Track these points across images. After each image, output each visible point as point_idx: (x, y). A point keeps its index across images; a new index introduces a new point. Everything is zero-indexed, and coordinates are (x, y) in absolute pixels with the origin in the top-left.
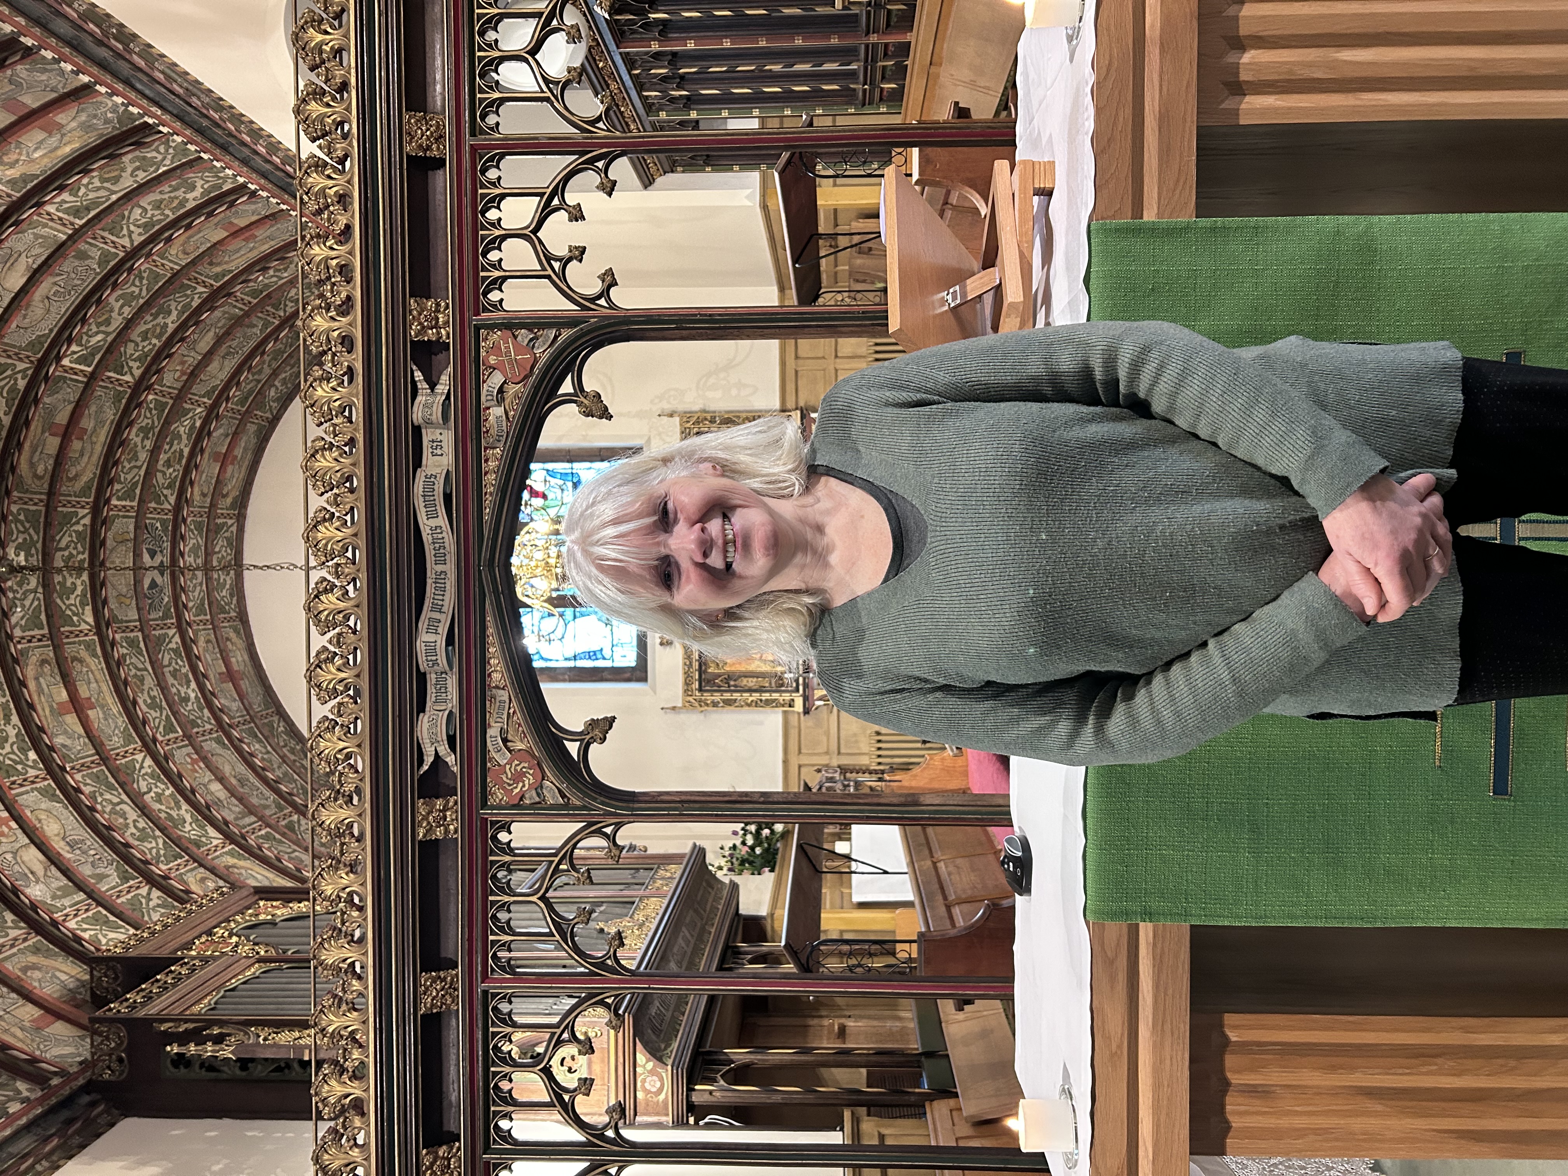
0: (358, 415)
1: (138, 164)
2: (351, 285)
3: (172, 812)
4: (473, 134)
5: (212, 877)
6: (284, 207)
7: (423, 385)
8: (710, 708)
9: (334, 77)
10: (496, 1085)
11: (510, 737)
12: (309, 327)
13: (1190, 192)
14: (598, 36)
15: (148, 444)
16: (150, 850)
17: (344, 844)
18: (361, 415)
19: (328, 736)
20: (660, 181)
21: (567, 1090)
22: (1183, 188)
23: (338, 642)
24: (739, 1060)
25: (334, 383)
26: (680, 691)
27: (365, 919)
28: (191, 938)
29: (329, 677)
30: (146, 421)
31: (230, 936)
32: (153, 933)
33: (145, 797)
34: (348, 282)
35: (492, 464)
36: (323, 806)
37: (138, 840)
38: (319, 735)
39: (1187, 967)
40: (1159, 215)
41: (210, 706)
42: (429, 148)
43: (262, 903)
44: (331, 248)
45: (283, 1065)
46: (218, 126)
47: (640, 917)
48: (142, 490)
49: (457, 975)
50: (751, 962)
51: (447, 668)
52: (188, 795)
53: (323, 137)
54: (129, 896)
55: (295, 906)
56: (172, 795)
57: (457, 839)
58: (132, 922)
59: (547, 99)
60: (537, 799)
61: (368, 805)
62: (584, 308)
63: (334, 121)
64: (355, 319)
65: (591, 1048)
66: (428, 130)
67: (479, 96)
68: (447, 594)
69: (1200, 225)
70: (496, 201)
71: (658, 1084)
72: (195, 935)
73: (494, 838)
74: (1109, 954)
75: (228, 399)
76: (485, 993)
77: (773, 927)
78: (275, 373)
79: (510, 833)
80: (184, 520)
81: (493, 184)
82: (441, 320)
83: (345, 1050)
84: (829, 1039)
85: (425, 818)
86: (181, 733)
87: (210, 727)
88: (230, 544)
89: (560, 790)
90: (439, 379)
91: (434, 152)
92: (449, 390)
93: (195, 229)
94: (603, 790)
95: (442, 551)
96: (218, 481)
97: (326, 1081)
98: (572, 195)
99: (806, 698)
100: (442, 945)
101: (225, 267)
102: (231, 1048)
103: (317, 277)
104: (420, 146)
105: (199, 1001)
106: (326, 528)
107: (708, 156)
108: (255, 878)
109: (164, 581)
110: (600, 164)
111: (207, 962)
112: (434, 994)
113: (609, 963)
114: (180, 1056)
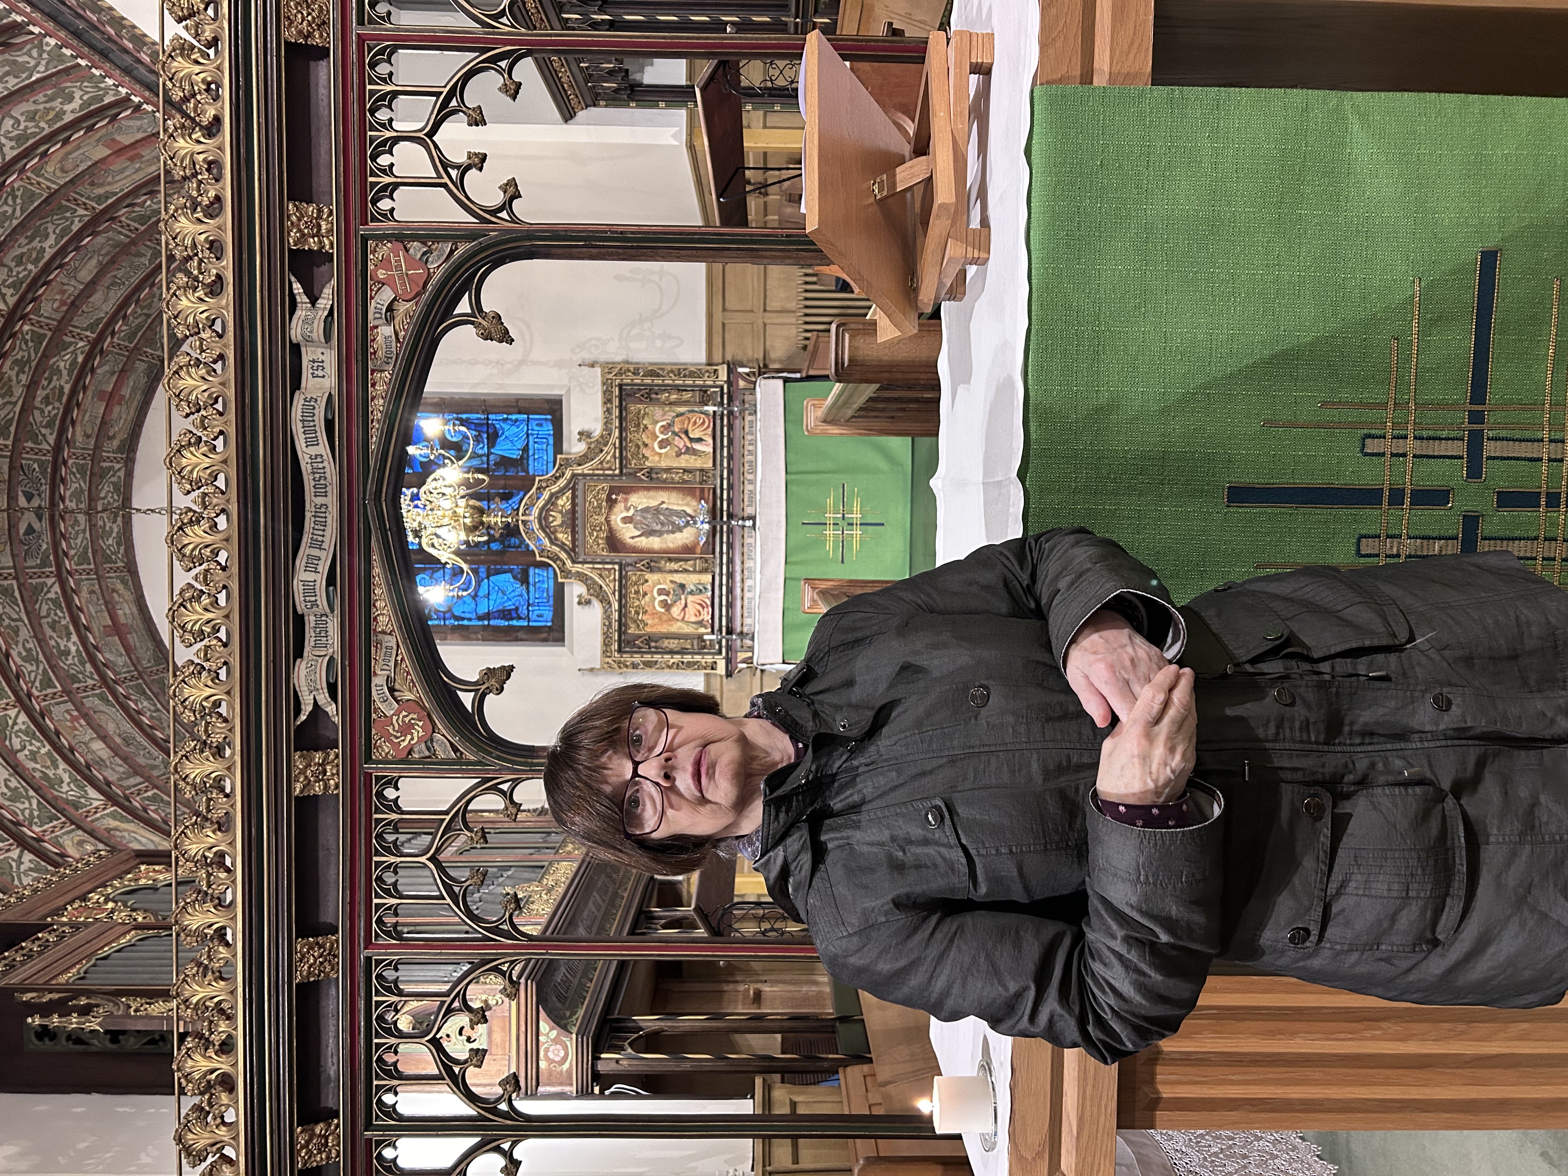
0: (227, 328)
1: (7, 68)
2: (221, 184)
3: (47, 771)
4: (361, 22)
5: (92, 840)
7: (302, 299)
8: (630, 670)
10: (380, 1058)
11: (397, 687)
12: (172, 229)
13: (1146, 55)
15: (23, 378)
16: (23, 811)
17: (211, 799)
18: (231, 328)
19: (193, 681)
20: (581, 115)
21: (457, 1062)
22: (1138, 51)
23: (205, 579)
24: (647, 1027)
25: (200, 293)
26: (599, 652)
27: (234, 882)
28: (62, 903)
29: (195, 617)
30: (21, 353)
31: (106, 902)
32: (20, 899)
33: (19, 755)
34: (217, 180)
35: (380, 388)
36: (187, 758)
37: (9, 800)
38: (184, 681)
40: (1111, 80)
41: (93, 660)
42: (310, 35)
43: (143, 867)
44: (199, 142)
45: (157, 1037)
46: (96, 28)
47: (549, 881)
48: (17, 428)
49: (337, 941)
50: (665, 927)
51: (328, 611)
52: (67, 755)
53: (190, 17)
56: (48, 753)
60: (427, 753)
61: (238, 758)
62: (483, 221)
64: (224, 222)
65: (484, 1017)
66: (309, 14)
68: (328, 529)
69: (1156, 94)
70: (388, 99)
71: (562, 1053)
72: (68, 900)
73: (380, 795)
76: (368, 959)
77: (688, 891)
79: (397, 789)
80: (65, 463)
81: (384, 80)
82: (324, 227)
83: (211, 1022)
84: (744, 1004)
85: (303, 772)
86: (59, 688)
87: (93, 682)
88: (117, 490)
89: (451, 744)
90: (321, 292)
91: (317, 41)
92: (332, 305)
93: (73, 145)
94: (499, 744)
95: (322, 482)
96: (103, 422)
97: (189, 1056)
98: (473, 95)
99: (728, 661)
100: (321, 908)
101: (108, 188)
102: (99, 1020)
103: (182, 173)
104: (300, 32)
105: (67, 970)
106: (192, 453)
107: (632, 91)
108: (140, 842)
109: (42, 526)
110: (503, 64)
111: (78, 929)
112: (312, 961)
113: (504, 927)
114: (44, 1028)
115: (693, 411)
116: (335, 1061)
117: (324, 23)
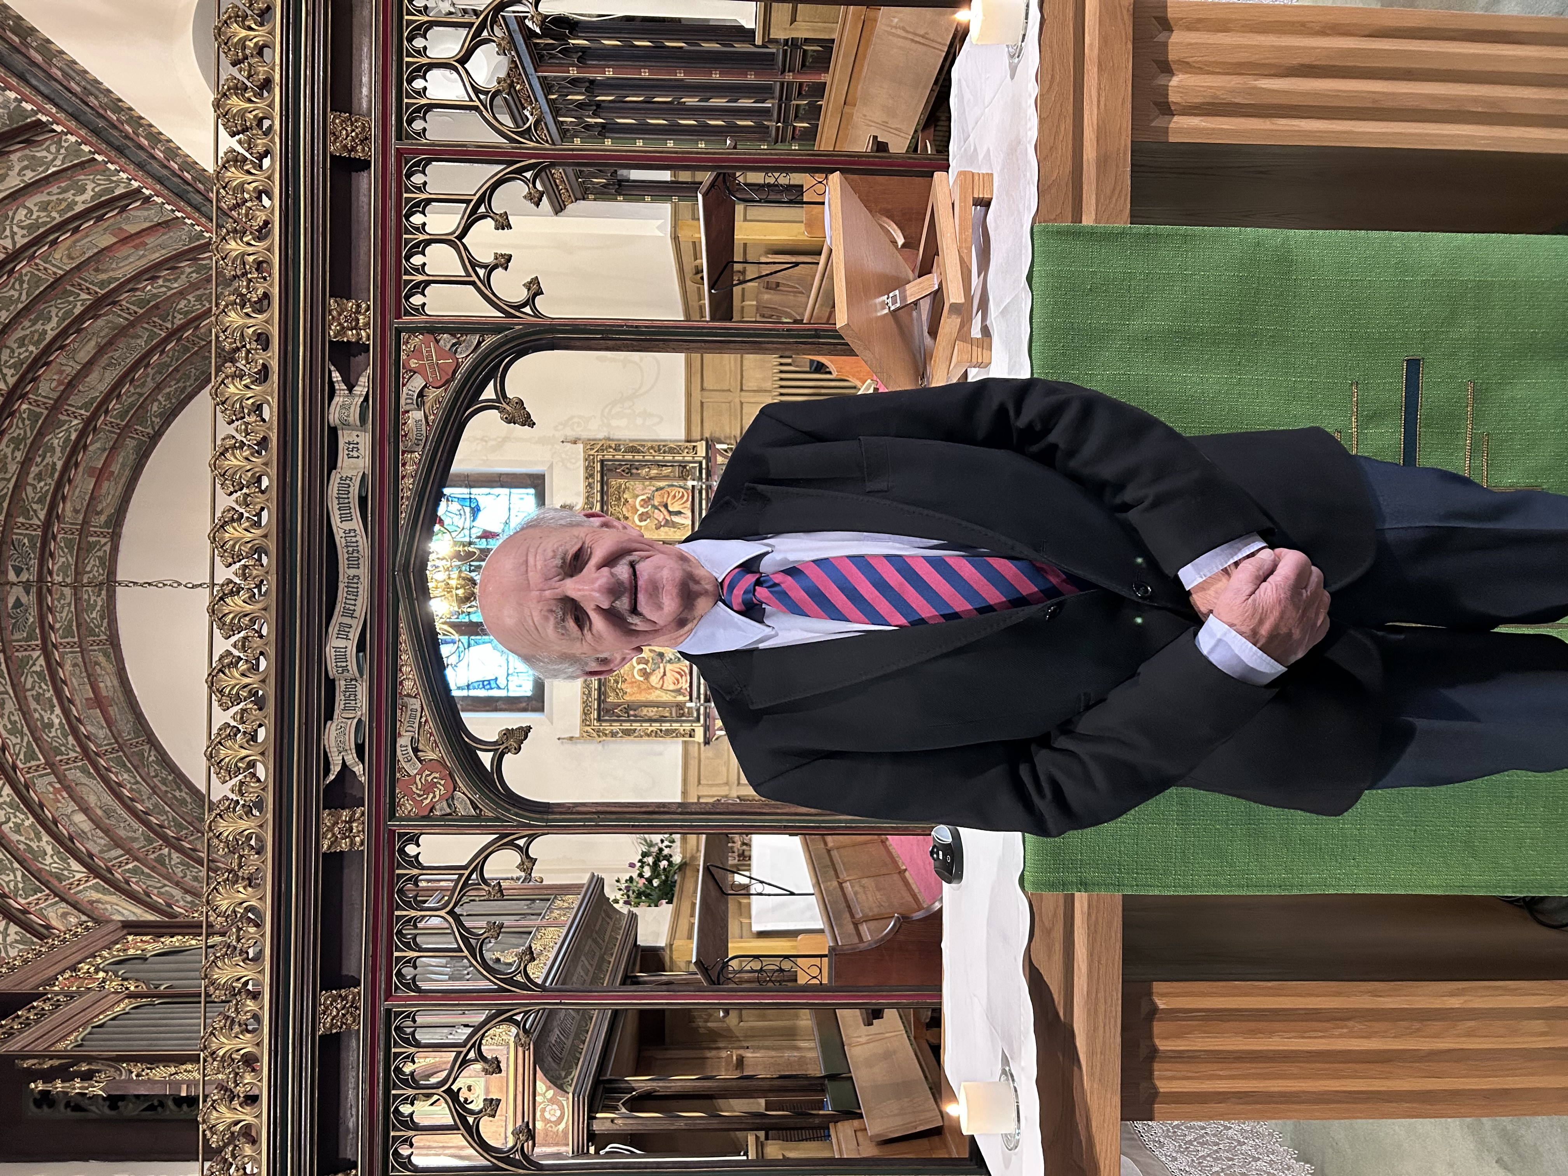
0: (271, 413)
1: (26, 163)
2: (269, 281)
3: (31, 844)
4: (399, 138)
5: (75, 912)
6: (179, 214)
7: (340, 386)
8: (609, 739)
9: (257, 74)
10: (397, 1108)
11: (421, 747)
12: (222, 322)
13: (1125, 200)
14: (516, 59)
15: (19, 456)
16: (8, 883)
17: (243, 856)
18: (275, 413)
19: (229, 743)
20: (570, 207)
21: (471, 1112)
22: (1119, 196)
23: (243, 646)
24: (640, 1088)
25: (247, 381)
26: (578, 721)
27: (263, 936)
28: (53, 973)
29: (233, 682)
30: (18, 431)
31: (96, 972)
32: (12, 969)
33: (3, 827)
34: (266, 279)
35: (410, 468)
36: (221, 817)
38: (220, 743)
39: (1120, 936)
40: (1096, 221)
41: (75, 732)
42: (353, 149)
43: (130, 938)
44: (249, 244)
45: (156, 1103)
46: (115, 127)
48: (9, 504)
49: (359, 993)
51: (357, 675)
52: (50, 827)
53: (243, 131)
55: (167, 940)
56: (32, 825)
57: (363, 851)
59: (476, 108)
60: (448, 811)
61: (270, 816)
62: (509, 315)
63: (255, 116)
64: (272, 316)
65: (499, 1067)
66: (353, 131)
67: (406, 100)
68: (360, 599)
69: (1134, 231)
70: (422, 206)
71: (558, 1113)
72: (58, 970)
73: (402, 851)
74: (1046, 924)
75: (107, 412)
76: (388, 1011)
77: (671, 958)
78: (158, 388)
79: (418, 845)
80: (54, 538)
81: (419, 189)
82: (361, 321)
83: (237, 1074)
84: (727, 1070)
85: (330, 829)
86: (43, 761)
87: (75, 755)
88: (102, 564)
89: (472, 802)
90: (357, 380)
91: (359, 154)
92: (368, 392)
93: (83, 233)
94: (515, 800)
95: (355, 555)
96: (92, 498)
97: (215, 1108)
98: (499, 203)
99: (706, 728)
100: (344, 961)
101: (111, 274)
102: (101, 1085)
103: (233, 273)
104: (344, 147)
105: (64, 1038)
106: (234, 528)
107: (620, 185)
108: (123, 915)
109: (30, 600)
110: (528, 175)
111: (72, 997)
112: (334, 1013)
113: (519, 978)
114: (45, 1094)
115: (673, 486)
116: (354, 1113)
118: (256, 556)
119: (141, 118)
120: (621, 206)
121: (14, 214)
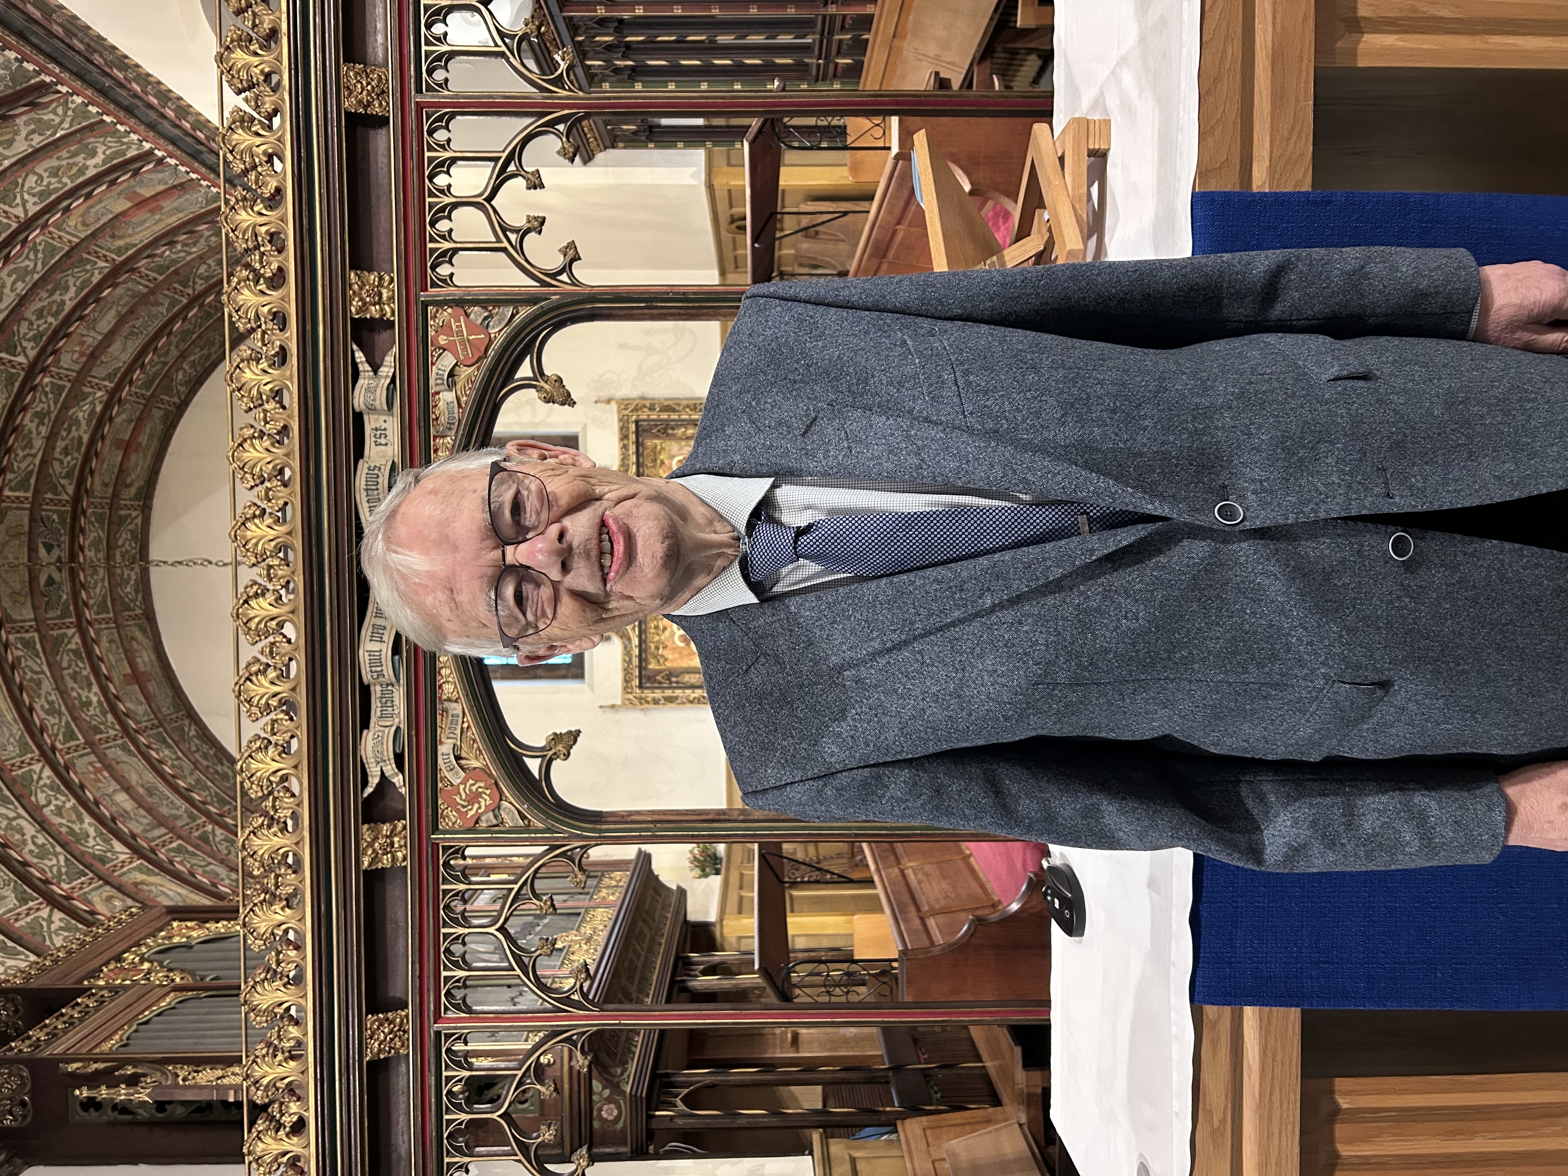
0: (292, 399)
1: (33, 126)
2: (284, 255)
3: (74, 826)
4: (419, 91)
5: (120, 895)
6: (194, 176)
7: (364, 367)
8: (652, 706)
9: (261, 23)
10: (451, 1134)
11: (464, 755)
12: (235, 301)
15: (44, 430)
16: (51, 868)
17: (280, 875)
18: (296, 400)
19: (260, 756)
20: (600, 157)
23: (271, 652)
24: (699, 1082)
25: (264, 365)
26: (619, 689)
27: (304, 958)
28: (98, 965)
29: (262, 691)
30: (41, 405)
31: (142, 961)
32: (55, 961)
33: (45, 810)
34: (280, 252)
36: (254, 834)
37: (37, 857)
38: (250, 756)
41: (114, 710)
43: (175, 924)
44: (260, 214)
45: (204, 1107)
46: (122, 86)
47: (587, 930)
48: (37, 480)
49: (407, 1016)
50: (705, 973)
51: (394, 680)
52: (92, 808)
53: (249, 88)
54: (29, 919)
55: (212, 926)
56: (74, 808)
57: (406, 867)
58: (32, 947)
59: (502, 55)
60: (495, 822)
61: (306, 834)
62: (544, 284)
63: (262, 71)
64: (288, 294)
66: (368, 84)
67: (425, 48)
70: (446, 165)
71: (615, 1112)
72: (102, 962)
73: (447, 865)
75: (131, 383)
76: (438, 1034)
77: (722, 934)
78: (183, 356)
79: (464, 858)
80: (84, 512)
81: (442, 147)
82: (385, 295)
83: (282, 1104)
84: (782, 1048)
85: (371, 845)
86: (82, 740)
87: (114, 733)
88: (134, 537)
89: (519, 812)
90: (383, 360)
91: (376, 109)
92: (394, 373)
93: (96, 199)
94: (566, 810)
96: (121, 470)
97: (260, 1139)
98: (530, 160)
100: (390, 983)
101: (128, 240)
102: (148, 1091)
103: (244, 246)
104: (360, 102)
105: (109, 1037)
106: (256, 525)
107: (651, 132)
108: (167, 896)
109: (61, 577)
110: (561, 127)
111: (117, 992)
112: (382, 1037)
113: (575, 997)
114: (91, 1099)
116: (406, 1139)
117: (383, 92)
118: (281, 555)
119: (149, 75)
120: (652, 154)
121: (24, 180)
